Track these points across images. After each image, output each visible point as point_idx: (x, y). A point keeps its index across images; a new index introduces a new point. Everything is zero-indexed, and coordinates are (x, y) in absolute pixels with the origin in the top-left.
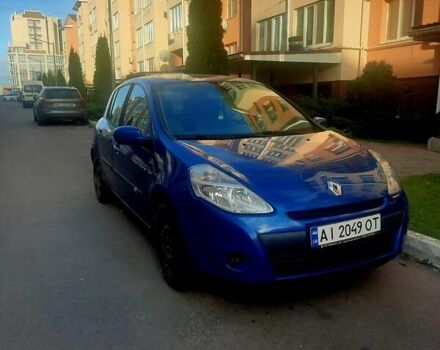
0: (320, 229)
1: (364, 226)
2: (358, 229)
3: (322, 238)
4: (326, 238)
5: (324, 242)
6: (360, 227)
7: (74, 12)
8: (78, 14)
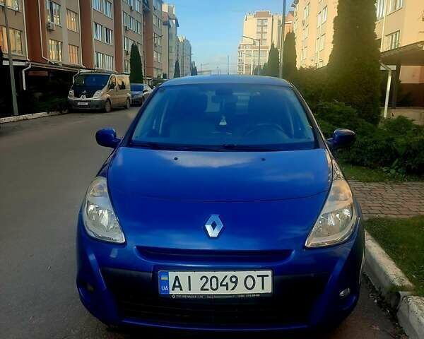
0: (172, 275)
1: (241, 282)
2: (231, 285)
3: (174, 286)
4: (180, 286)
5: (177, 291)
6: (236, 283)
7: (293, 9)
8: (295, 10)
